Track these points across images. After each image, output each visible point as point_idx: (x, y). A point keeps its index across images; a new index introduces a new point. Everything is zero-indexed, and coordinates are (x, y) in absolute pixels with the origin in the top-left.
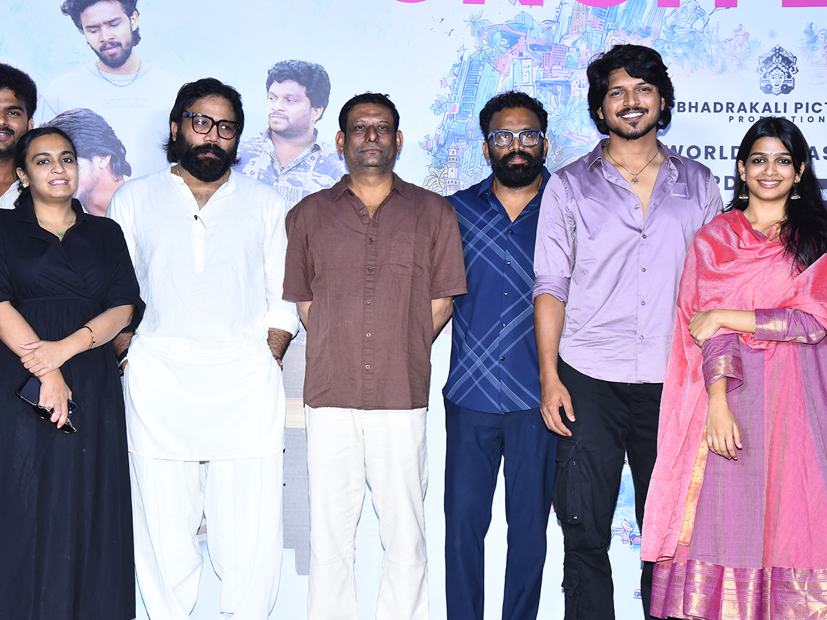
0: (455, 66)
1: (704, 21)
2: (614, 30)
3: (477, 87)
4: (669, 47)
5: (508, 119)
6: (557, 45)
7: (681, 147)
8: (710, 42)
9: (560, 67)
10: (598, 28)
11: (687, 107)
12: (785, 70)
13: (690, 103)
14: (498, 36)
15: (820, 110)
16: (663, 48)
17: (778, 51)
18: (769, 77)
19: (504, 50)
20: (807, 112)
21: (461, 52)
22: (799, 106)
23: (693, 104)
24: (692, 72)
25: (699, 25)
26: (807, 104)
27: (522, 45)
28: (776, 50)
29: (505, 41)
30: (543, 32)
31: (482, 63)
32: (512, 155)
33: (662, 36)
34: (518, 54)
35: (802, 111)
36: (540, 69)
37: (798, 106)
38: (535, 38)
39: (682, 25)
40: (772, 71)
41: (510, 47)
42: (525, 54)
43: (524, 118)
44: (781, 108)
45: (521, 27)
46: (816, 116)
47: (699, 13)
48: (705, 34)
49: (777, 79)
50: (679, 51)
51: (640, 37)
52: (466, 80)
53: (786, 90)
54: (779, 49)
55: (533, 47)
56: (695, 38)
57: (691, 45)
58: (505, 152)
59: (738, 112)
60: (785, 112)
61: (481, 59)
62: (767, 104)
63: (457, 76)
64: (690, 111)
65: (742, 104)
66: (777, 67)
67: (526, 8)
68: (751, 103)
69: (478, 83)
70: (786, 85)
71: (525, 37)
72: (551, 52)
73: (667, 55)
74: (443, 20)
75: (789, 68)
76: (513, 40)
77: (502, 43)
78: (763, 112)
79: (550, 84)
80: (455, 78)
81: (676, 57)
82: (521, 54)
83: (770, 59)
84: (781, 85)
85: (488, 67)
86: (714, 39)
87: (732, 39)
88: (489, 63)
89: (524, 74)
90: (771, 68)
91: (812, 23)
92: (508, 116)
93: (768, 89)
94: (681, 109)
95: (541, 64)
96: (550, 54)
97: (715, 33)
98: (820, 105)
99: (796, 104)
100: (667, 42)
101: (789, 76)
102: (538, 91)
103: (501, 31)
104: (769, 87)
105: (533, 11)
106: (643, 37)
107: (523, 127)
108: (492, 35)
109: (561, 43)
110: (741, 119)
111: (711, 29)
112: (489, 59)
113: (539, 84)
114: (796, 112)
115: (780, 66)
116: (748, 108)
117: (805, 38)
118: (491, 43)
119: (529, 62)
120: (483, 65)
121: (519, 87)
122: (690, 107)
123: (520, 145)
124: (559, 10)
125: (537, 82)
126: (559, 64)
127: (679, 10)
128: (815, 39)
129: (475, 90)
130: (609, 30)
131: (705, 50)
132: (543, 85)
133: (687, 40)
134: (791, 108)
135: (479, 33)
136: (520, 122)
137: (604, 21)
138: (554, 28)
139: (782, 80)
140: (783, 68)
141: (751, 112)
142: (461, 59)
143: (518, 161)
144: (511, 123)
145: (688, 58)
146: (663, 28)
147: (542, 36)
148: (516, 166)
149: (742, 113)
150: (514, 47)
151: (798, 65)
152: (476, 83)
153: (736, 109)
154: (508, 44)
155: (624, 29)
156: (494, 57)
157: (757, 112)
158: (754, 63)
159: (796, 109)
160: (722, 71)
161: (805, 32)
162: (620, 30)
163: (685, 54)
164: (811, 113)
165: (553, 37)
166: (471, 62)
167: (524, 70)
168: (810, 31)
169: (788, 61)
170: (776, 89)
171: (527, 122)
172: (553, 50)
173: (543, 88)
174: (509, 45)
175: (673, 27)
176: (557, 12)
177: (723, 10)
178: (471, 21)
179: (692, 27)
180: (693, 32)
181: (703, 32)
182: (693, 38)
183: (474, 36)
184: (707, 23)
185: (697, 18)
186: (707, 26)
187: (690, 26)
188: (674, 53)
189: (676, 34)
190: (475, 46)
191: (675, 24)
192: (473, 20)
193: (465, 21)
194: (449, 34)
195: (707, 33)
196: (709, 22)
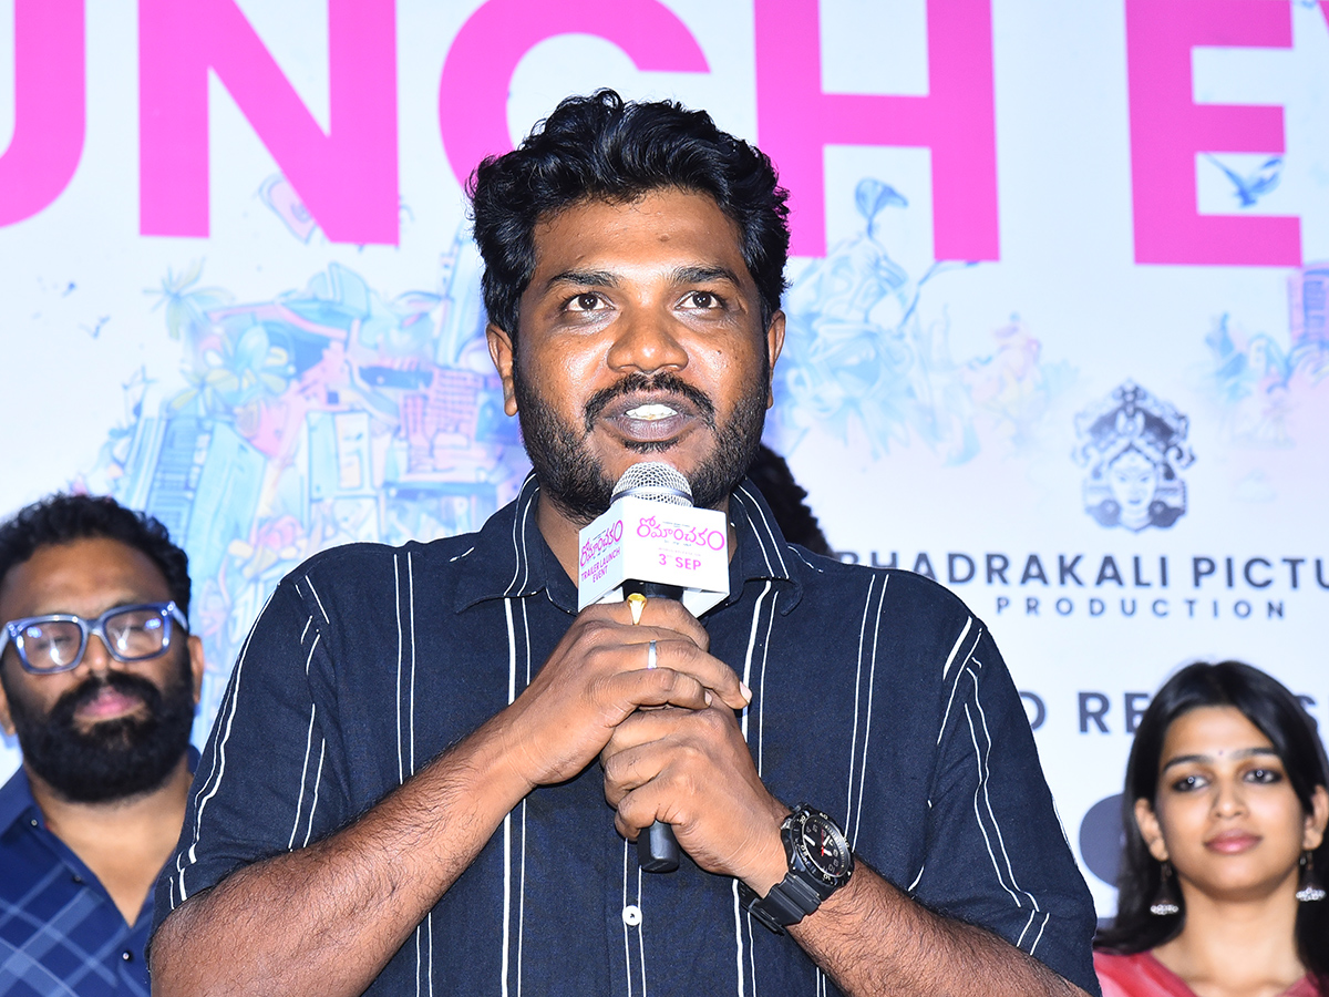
0: (117, 434)
1: (902, 298)
3: (192, 502)
4: (800, 380)
5: (59, 578)
6: (447, 368)
8: (926, 365)
9: (460, 440)
12: (1157, 457)
13: (875, 555)
14: (255, 340)
15: (1267, 583)
17: (1131, 399)
18: (1111, 478)
19: (275, 382)
20: (1230, 583)
21: (137, 392)
22: (1204, 567)
23: (885, 559)
24: (876, 456)
25: (887, 313)
26: (1229, 562)
27: (337, 368)
28: (1124, 394)
29: (281, 357)
30: (401, 327)
31: (208, 425)
32: (88, 689)
34: (323, 396)
35: (1215, 583)
36: (397, 444)
37: (1201, 569)
38: (376, 347)
39: (838, 310)
40: (1117, 458)
41: (299, 375)
42: (347, 396)
43: (111, 571)
44: (1150, 572)
45: (331, 312)
46: (1259, 599)
47: (889, 278)
48: (908, 339)
49: (1135, 481)
50: (833, 392)
52: (154, 480)
53: (1164, 516)
54: (1136, 391)
55: (372, 375)
56: (878, 354)
57: (867, 373)
58: (58, 685)
59: (1024, 581)
60: (1164, 582)
61: (202, 412)
62: (1108, 561)
63: (122, 465)
65: (1033, 559)
66: (1130, 448)
67: (346, 253)
68: (1062, 559)
69: (195, 490)
70: (1162, 504)
71: (346, 344)
72: (431, 393)
73: (795, 404)
74: (72, 286)
75: (1168, 447)
76: (307, 353)
77: (271, 361)
78: (1099, 582)
79: (432, 493)
80: (116, 471)
81: (825, 410)
82: (333, 398)
83: (1108, 422)
84: (1146, 502)
85: (226, 437)
86: (935, 356)
87: (988, 360)
88: (231, 424)
89: (344, 460)
90: (1113, 451)
91: (1225, 317)
92: (55, 568)
93: (1109, 515)
95: (398, 429)
96: (425, 398)
97: (938, 338)
98: (1267, 563)
99: (1197, 561)
100: (791, 364)
101: (1169, 475)
102: (393, 515)
103: (266, 324)
104: (1111, 508)
105: (367, 261)
107: (109, 598)
108: (236, 336)
109: (462, 364)
110: (1032, 606)
111: (925, 325)
112: (227, 410)
113: (393, 492)
114: (1197, 583)
115: (1140, 443)
116: (1052, 571)
117: (1210, 360)
118: (235, 361)
119: (359, 424)
120: (211, 432)
121: (329, 501)
123: (109, 656)
124: (451, 261)
125: (387, 485)
126: (457, 430)
127: (824, 265)
128: (1236, 366)
129: (185, 511)
131: (910, 392)
132: (408, 494)
133: (853, 360)
134: (1181, 572)
135: (196, 331)
136: (99, 584)
138: (437, 313)
139: (1150, 486)
140: (1150, 451)
141: (1062, 582)
142: (138, 411)
143: (109, 708)
144: (69, 590)
145: (861, 415)
147: (401, 340)
148: (106, 730)
149: (1034, 586)
150: (311, 374)
151: (1196, 439)
152: (187, 488)
153: (1014, 573)
154: (289, 363)
156: (245, 406)
157: (1079, 582)
158: (1063, 432)
159: (1198, 575)
160: (967, 454)
161: (1209, 341)
163: (851, 402)
164: (1241, 587)
165: (436, 344)
166: (169, 422)
167: (346, 447)
168: (1221, 340)
169: (1161, 430)
170: (1135, 514)
171: (124, 582)
172: (435, 384)
173: (409, 505)
174: (292, 370)
175: (809, 317)
176: (446, 266)
177: (956, 270)
178: (168, 292)
179: (866, 320)
180: (871, 335)
181: (901, 336)
182: (872, 354)
183: (178, 338)
184: (912, 309)
185: (882, 293)
186: (912, 319)
187: (861, 316)
188: (817, 399)
189: (819, 341)
190: (183, 372)
191: (815, 309)
192: (174, 290)
193: (147, 292)
194: (93, 329)
195: (916, 336)
196: (919, 307)
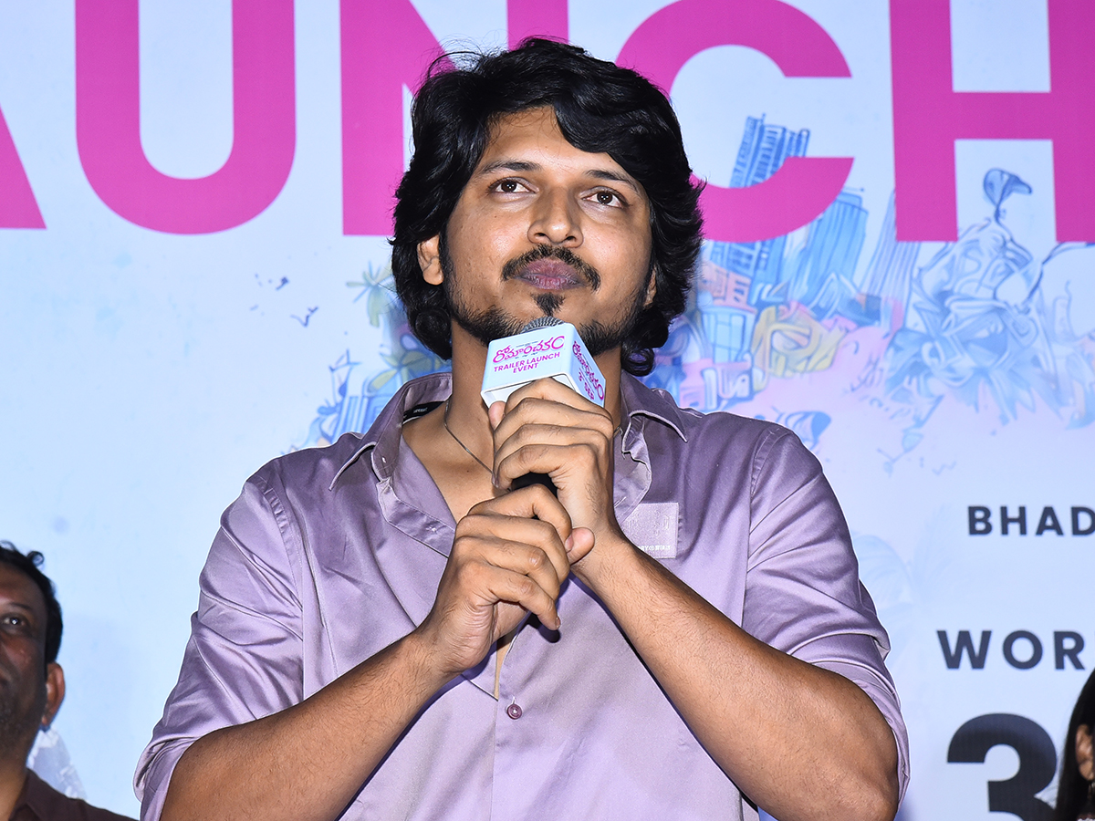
0: (326, 411)
1: (1027, 277)
2: (777, 304)
4: (934, 353)
7: (986, 636)
8: (1050, 338)
10: (730, 300)
11: (995, 520)
13: (1004, 510)
16: (918, 355)
21: (342, 373)
23: (1013, 513)
24: (1004, 420)
25: (1014, 291)
33: (913, 320)
39: (969, 289)
47: (1014, 257)
48: (1033, 314)
50: (965, 363)
51: (852, 326)
56: (1005, 327)
57: (995, 345)
64: (1005, 531)
73: (929, 375)
74: (284, 281)
81: (956, 380)
86: (1058, 329)
94: (980, 526)
97: (1060, 312)
100: (926, 338)
106: (860, 324)
111: (1048, 301)
122: (1006, 521)
127: (956, 248)
130: (761, 305)
131: (1036, 361)
133: (983, 334)
135: (394, 319)
137: (747, 281)
142: (343, 390)
145: (990, 382)
146: (915, 298)
155: (804, 302)
160: (1089, 417)
162: (794, 305)
163: (981, 372)
166: (371, 399)
175: (942, 296)
177: (1078, 251)
178: (369, 285)
179: (995, 297)
180: (999, 311)
181: (1027, 311)
182: (1000, 328)
183: (378, 325)
184: (1037, 286)
185: (1010, 272)
186: (1037, 294)
187: (990, 294)
188: (950, 369)
189: (951, 317)
190: (382, 354)
191: (947, 288)
192: (374, 283)
193: (349, 284)
194: (304, 320)
195: (1040, 312)
196: (1043, 284)
